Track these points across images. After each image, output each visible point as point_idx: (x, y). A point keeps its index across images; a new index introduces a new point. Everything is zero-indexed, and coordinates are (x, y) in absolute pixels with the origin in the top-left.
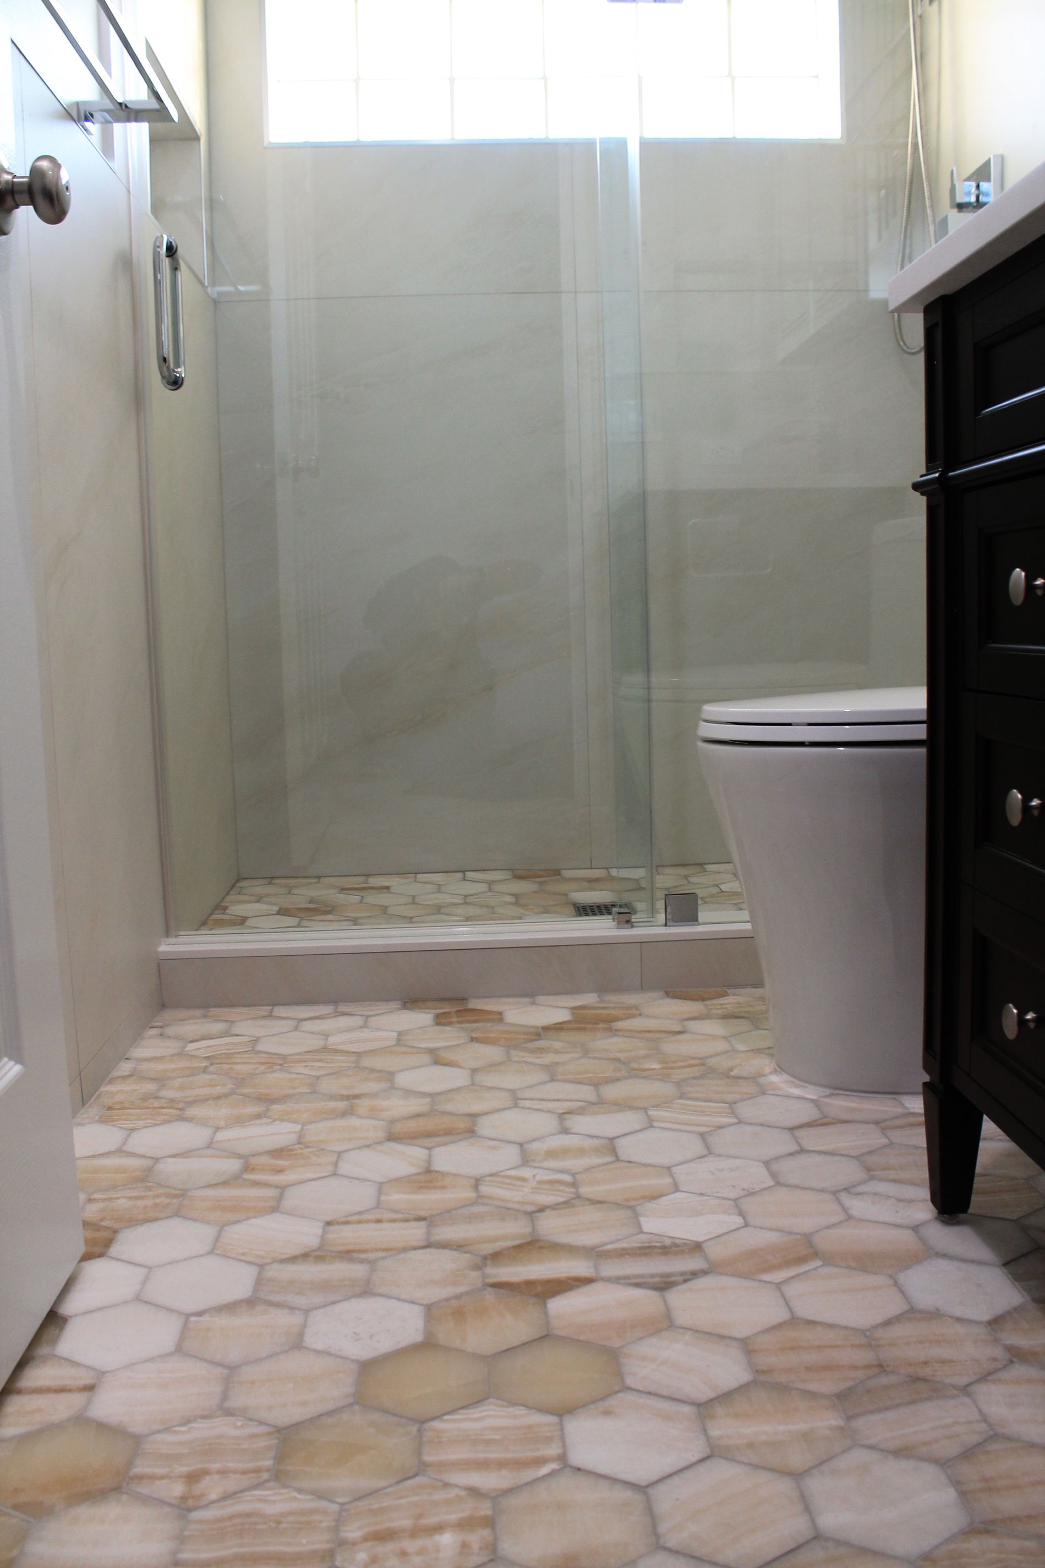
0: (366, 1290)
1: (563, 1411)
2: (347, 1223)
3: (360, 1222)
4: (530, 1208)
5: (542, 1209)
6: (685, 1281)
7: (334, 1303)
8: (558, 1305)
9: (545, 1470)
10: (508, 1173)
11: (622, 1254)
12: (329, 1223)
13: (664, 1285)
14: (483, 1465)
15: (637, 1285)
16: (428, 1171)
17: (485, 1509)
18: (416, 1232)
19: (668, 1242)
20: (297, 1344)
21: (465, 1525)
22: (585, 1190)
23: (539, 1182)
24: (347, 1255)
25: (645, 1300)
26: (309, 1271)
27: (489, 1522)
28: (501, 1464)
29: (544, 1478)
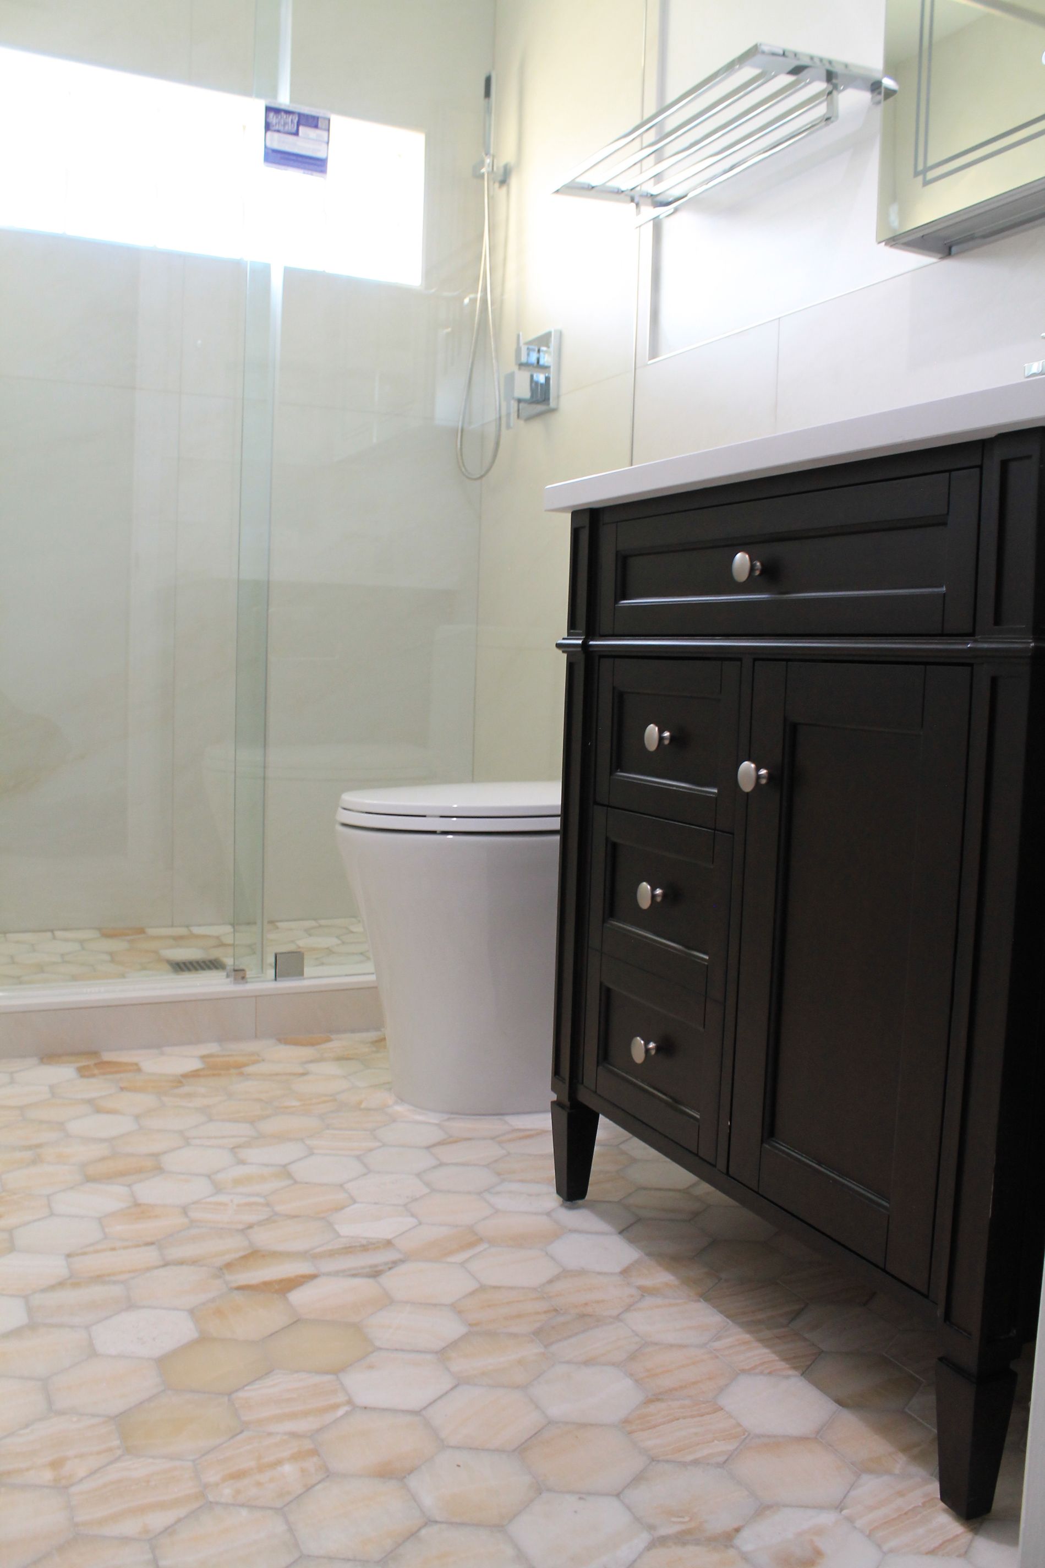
0: (130, 1305)
1: (337, 1371)
2: (84, 1254)
3: (96, 1252)
4: (240, 1227)
5: (250, 1226)
6: (390, 1269)
7: (106, 1318)
8: (297, 1297)
9: (341, 1412)
10: (208, 1200)
11: (332, 1254)
12: (69, 1256)
13: (375, 1273)
14: (293, 1416)
15: (354, 1276)
16: (137, 1205)
17: (307, 1445)
18: (150, 1256)
19: (364, 1242)
20: (92, 1353)
21: (295, 1458)
22: (280, 1208)
23: (238, 1205)
24: (99, 1279)
25: (365, 1286)
26: (69, 1296)
27: (314, 1452)
28: (306, 1414)
29: (342, 1417)
